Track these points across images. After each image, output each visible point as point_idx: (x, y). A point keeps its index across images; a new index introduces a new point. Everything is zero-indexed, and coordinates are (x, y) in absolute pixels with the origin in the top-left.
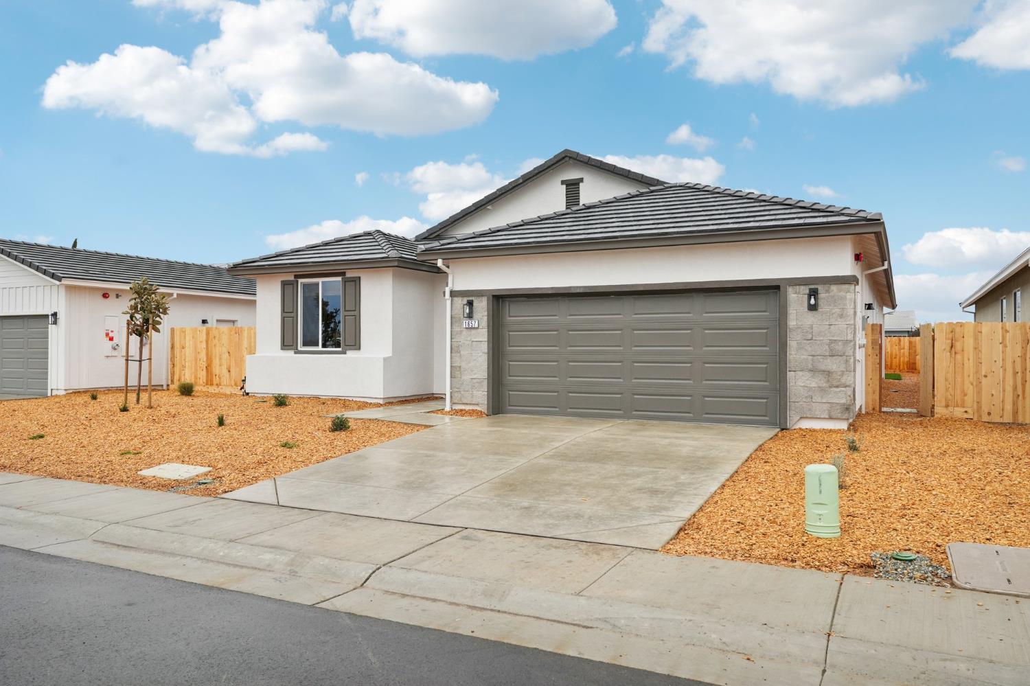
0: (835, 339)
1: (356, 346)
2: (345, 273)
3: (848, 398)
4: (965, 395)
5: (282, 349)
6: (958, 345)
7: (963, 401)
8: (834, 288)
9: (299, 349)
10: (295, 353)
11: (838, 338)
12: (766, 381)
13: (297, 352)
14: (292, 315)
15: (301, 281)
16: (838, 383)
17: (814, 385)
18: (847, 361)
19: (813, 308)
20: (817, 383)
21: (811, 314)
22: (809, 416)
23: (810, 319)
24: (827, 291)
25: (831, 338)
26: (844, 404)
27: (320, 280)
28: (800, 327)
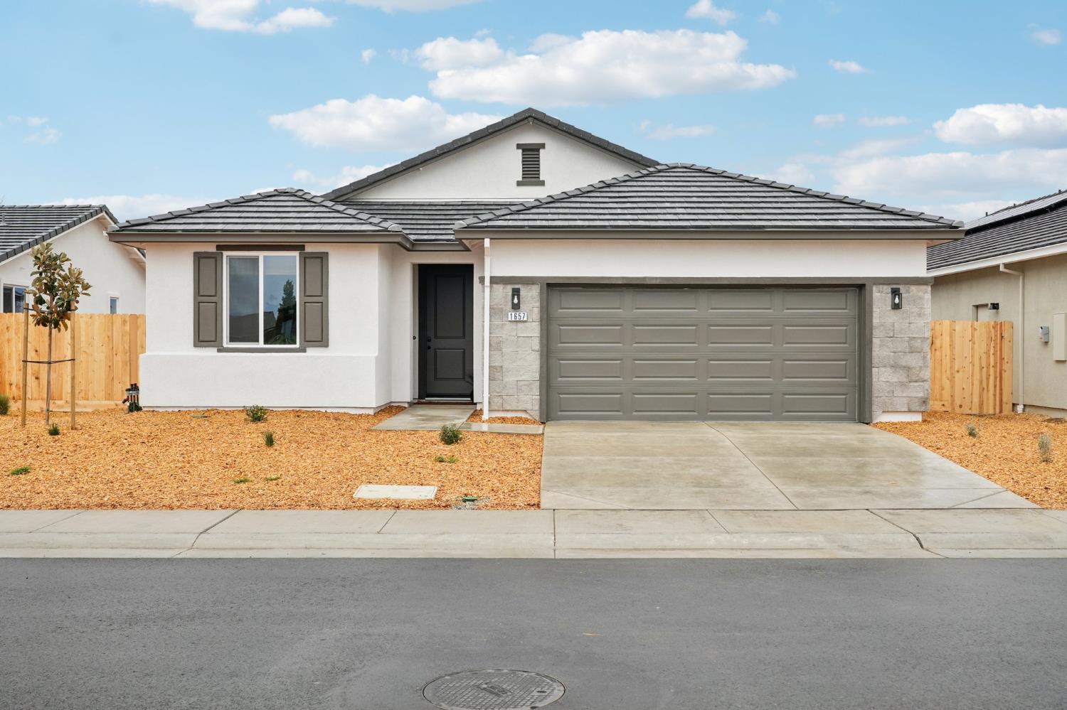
0: (914, 336)
1: (322, 341)
2: (304, 246)
3: (926, 392)
4: (943, 389)
5: (195, 346)
6: (938, 342)
7: (941, 395)
8: (913, 288)
9: (225, 345)
10: (219, 351)
11: (917, 336)
12: (845, 378)
13: (221, 350)
14: (213, 299)
15: (226, 254)
16: (917, 378)
17: (896, 380)
18: (924, 358)
19: (896, 307)
20: (898, 378)
21: (893, 312)
22: (890, 410)
23: (893, 317)
24: (908, 291)
25: (911, 336)
26: (922, 398)
27: (261, 255)
28: (883, 325)
